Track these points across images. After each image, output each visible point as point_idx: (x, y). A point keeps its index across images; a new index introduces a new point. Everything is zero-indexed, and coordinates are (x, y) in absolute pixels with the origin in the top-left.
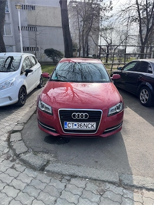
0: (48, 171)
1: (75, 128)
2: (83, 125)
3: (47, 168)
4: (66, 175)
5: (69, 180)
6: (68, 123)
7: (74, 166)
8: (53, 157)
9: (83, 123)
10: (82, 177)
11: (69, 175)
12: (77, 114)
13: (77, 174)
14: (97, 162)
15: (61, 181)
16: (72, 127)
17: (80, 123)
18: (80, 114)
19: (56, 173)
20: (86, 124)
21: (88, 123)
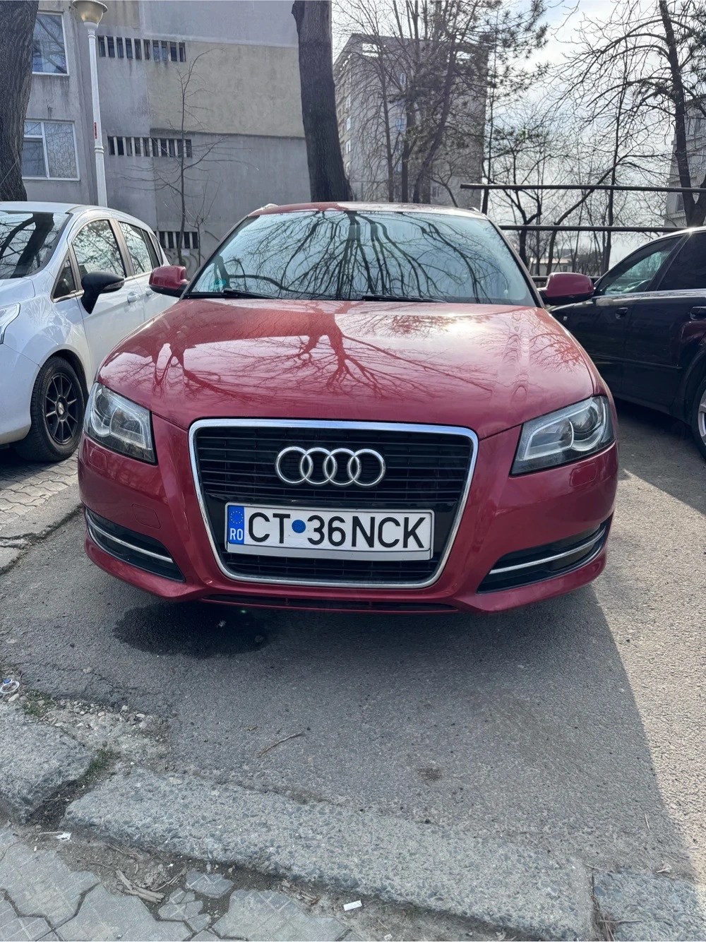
0: (84, 829)
1: (298, 544)
2: (347, 527)
3: (78, 808)
4: (199, 865)
5: (216, 906)
6: (249, 511)
7: (268, 800)
8: (146, 733)
9: (348, 515)
10: (319, 886)
11: (223, 867)
12: (306, 453)
13: (282, 859)
14: (432, 775)
15: (153, 907)
16: (274, 540)
17: (327, 515)
18: (330, 454)
19: (139, 846)
20: (365, 518)
21: (379, 516)
